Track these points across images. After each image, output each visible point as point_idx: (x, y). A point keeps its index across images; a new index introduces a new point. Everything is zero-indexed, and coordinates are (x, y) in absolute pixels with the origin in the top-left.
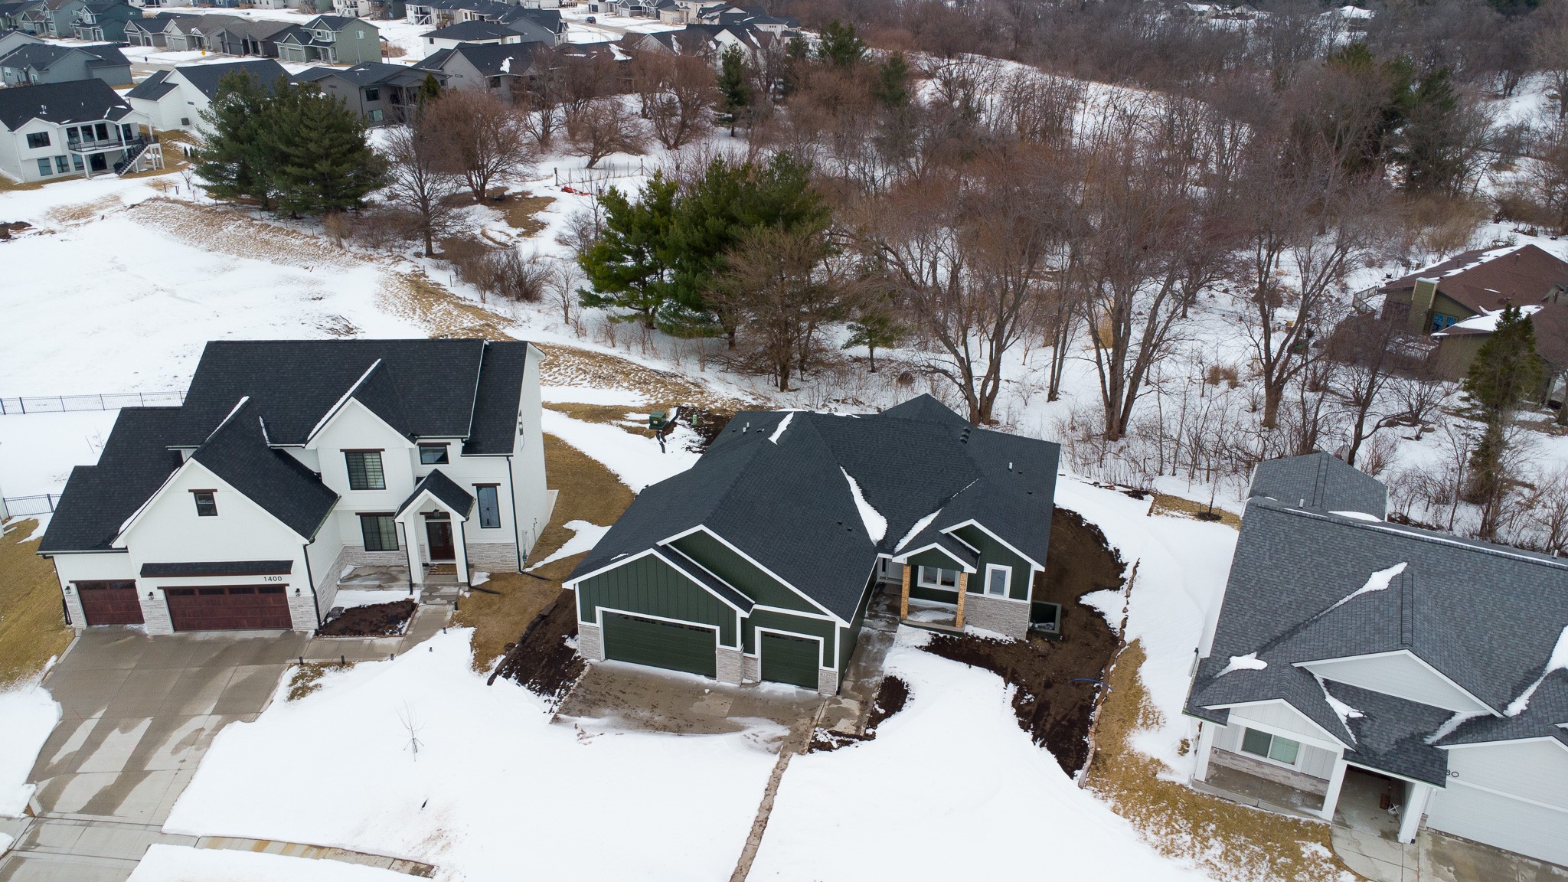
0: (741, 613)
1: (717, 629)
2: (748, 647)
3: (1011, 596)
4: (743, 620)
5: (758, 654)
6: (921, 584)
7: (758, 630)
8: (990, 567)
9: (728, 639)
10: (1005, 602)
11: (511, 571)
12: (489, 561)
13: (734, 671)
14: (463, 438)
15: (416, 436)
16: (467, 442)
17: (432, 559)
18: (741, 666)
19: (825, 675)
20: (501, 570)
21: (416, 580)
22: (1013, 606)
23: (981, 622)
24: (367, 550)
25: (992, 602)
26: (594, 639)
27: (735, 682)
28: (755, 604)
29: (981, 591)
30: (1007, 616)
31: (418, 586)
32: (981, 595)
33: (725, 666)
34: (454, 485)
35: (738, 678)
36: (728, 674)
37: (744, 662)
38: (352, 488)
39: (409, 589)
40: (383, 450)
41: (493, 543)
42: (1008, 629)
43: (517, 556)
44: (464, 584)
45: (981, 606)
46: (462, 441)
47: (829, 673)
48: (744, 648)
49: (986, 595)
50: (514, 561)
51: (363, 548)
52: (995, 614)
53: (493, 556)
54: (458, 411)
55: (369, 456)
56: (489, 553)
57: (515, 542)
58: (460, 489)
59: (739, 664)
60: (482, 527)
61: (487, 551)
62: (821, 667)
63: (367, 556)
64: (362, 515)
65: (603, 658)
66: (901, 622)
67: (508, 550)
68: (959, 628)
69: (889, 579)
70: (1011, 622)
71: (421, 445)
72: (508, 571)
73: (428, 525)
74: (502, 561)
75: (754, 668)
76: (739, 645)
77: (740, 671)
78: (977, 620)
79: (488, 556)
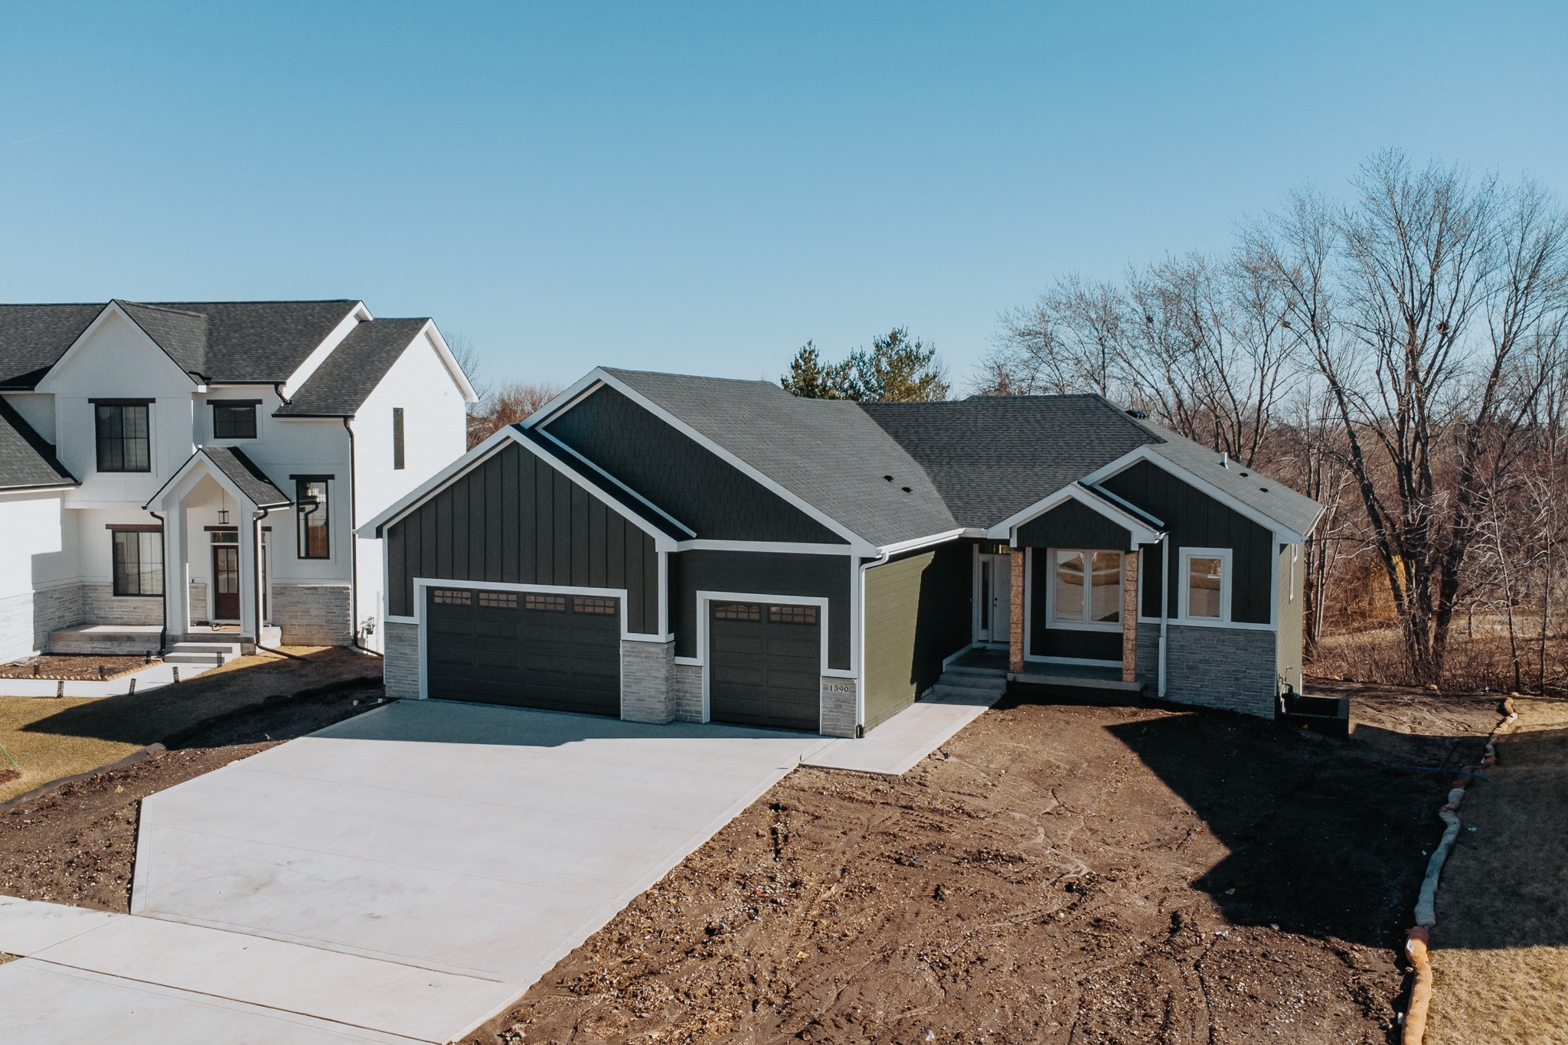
0: (665, 544)
1: (622, 594)
2: (683, 645)
3: (1234, 619)
4: (671, 556)
5: (702, 658)
6: (1052, 622)
7: (703, 598)
8: (1186, 554)
9: (643, 622)
10: (1223, 631)
11: (339, 644)
12: (306, 622)
13: (653, 692)
14: (278, 385)
15: (207, 380)
16: (290, 403)
17: (217, 616)
18: (667, 679)
19: (833, 688)
20: (324, 639)
21: (174, 629)
22: (1241, 638)
23: (1177, 683)
24: (116, 593)
25: (1197, 634)
26: (408, 651)
27: (655, 718)
28: (697, 538)
29: (1173, 613)
30: (1229, 663)
31: (175, 640)
32: (1173, 622)
33: (638, 681)
34: (259, 475)
35: (661, 707)
36: (642, 700)
37: (676, 679)
38: (99, 469)
39: (159, 646)
40: (153, 400)
41: (316, 588)
42: (1233, 694)
43: (351, 612)
44: (248, 640)
45: (1174, 645)
46: (280, 396)
47: (842, 681)
48: (676, 640)
49: (1184, 619)
50: (346, 623)
51: (111, 590)
52: (1206, 661)
53: (314, 612)
54: (286, 359)
55: (130, 412)
56: (307, 606)
57: (351, 586)
58: (270, 483)
59: (663, 673)
60: (300, 557)
61: (305, 603)
62: (825, 670)
63: (116, 604)
64: (116, 529)
65: (423, 694)
66: (1010, 677)
67: (338, 602)
68: (1129, 683)
69: (994, 642)
70: (1241, 676)
71: (218, 405)
72: (335, 643)
73: (215, 549)
74: (328, 621)
75: (695, 691)
76: (663, 635)
77: (664, 689)
78: (1168, 681)
79: (307, 611)
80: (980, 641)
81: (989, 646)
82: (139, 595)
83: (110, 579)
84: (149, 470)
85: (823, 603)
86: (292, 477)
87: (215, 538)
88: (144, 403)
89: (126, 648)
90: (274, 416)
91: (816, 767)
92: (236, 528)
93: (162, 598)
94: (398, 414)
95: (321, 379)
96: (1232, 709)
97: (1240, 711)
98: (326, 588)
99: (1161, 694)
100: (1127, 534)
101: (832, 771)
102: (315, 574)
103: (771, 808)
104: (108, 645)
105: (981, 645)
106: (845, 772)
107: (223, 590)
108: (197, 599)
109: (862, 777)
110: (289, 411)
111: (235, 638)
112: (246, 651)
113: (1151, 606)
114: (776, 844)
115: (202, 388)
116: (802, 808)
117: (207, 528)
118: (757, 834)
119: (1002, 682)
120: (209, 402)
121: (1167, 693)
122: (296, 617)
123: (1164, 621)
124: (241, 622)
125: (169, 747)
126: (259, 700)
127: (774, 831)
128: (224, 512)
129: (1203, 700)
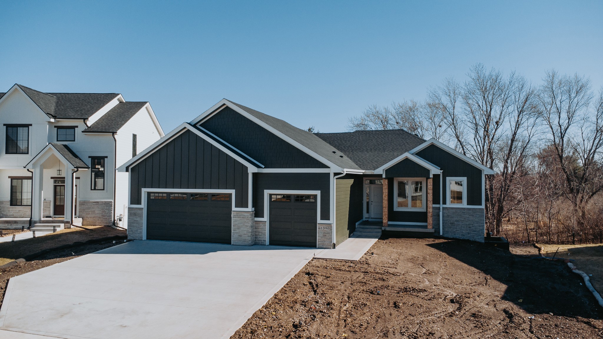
0: (252, 169)
1: (233, 192)
2: (258, 212)
3: (468, 204)
4: (254, 174)
5: (266, 218)
6: (396, 209)
7: (267, 193)
8: (449, 180)
9: (242, 202)
10: (464, 209)
11: (107, 225)
12: (93, 216)
13: (245, 232)
14: (85, 119)
15: (55, 117)
16: (90, 127)
17: (55, 214)
18: (252, 227)
19: (323, 228)
20: (101, 223)
21: (35, 218)
22: (470, 212)
23: (446, 230)
24: (11, 205)
25: (454, 211)
26: (138, 219)
27: (246, 243)
28: (264, 168)
29: (444, 203)
30: (467, 221)
31: (35, 222)
32: (445, 206)
33: (239, 228)
34: (76, 156)
35: (249, 238)
36: (241, 236)
37: (255, 227)
38: (6, 153)
39: (28, 225)
40: (31, 125)
41: (98, 202)
42: (468, 233)
43: (113, 212)
44: (68, 222)
45: (445, 215)
46: (86, 124)
47: (326, 225)
48: (255, 210)
49: (449, 205)
50: (110, 216)
51: (9, 203)
52: (457, 221)
53: (97, 212)
54: (88, 111)
55: (20, 130)
56: (94, 209)
57: (113, 201)
58: (80, 159)
59: (250, 224)
60: (91, 190)
61: (93, 208)
62: (319, 221)
63: (11, 209)
64: (12, 178)
65: (144, 237)
66: (383, 228)
67: (107, 208)
68: (430, 229)
69: (371, 218)
70: (471, 226)
71: (59, 128)
72: (105, 224)
73: (55, 187)
74: (102, 215)
75: (264, 232)
76: (250, 208)
77: (250, 231)
78: (443, 229)
79: (94, 211)
80: (366, 218)
81: (370, 220)
82: (21, 205)
83: (9, 198)
84: (28, 153)
85: (318, 193)
86: (89, 157)
87: (55, 182)
88: (27, 126)
89: (14, 226)
90: (83, 132)
91: (321, 259)
92: (64, 178)
93: (31, 207)
94: (135, 136)
95: (103, 120)
96: (468, 239)
97: (471, 239)
98: (102, 202)
99: (441, 234)
100: (428, 171)
101: (328, 260)
102: (97, 197)
103: (306, 274)
104: (6, 225)
105: (367, 219)
106: (334, 260)
107: (58, 203)
108: (46, 207)
109: (341, 262)
110: (89, 130)
111: (62, 222)
112: (66, 227)
113: (436, 200)
114: (313, 288)
115: (52, 120)
116: (320, 274)
117: (52, 178)
118: (304, 284)
119: (380, 230)
120: (55, 127)
121: (443, 234)
122: (89, 214)
123: (441, 206)
124: (65, 216)
125: (27, 260)
126: (71, 243)
127: (311, 283)
128: (59, 170)
129: (458, 236)
